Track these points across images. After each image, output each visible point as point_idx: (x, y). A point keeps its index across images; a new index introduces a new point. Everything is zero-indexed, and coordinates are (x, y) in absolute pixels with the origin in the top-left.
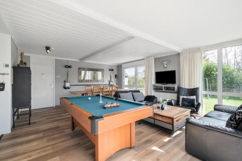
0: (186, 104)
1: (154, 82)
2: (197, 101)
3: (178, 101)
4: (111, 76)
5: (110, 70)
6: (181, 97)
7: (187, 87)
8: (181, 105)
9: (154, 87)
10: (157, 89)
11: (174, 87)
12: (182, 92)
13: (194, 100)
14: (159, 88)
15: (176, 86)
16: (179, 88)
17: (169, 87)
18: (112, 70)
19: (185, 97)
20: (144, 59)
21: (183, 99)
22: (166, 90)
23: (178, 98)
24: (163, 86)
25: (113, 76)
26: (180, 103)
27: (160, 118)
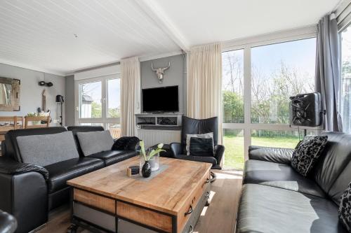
0: (198, 149)
1: (138, 110)
2: (216, 142)
3: (183, 145)
4: (44, 98)
5: (41, 84)
6: (189, 136)
7: (198, 117)
8: (188, 154)
9: (139, 118)
10: (145, 123)
11: (176, 118)
12: (191, 127)
13: (211, 139)
14: (148, 121)
15: (179, 116)
16: (184, 119)
17: (167, 119)
18: (50, 85)
19: (195, 136)
20: (119, 63)
21: (192, 140)
22: (161, 123)
23: (183, 138)
24: (156, 116)
25: (50, 99)
26: (188, 148)
27: (133, 214)
